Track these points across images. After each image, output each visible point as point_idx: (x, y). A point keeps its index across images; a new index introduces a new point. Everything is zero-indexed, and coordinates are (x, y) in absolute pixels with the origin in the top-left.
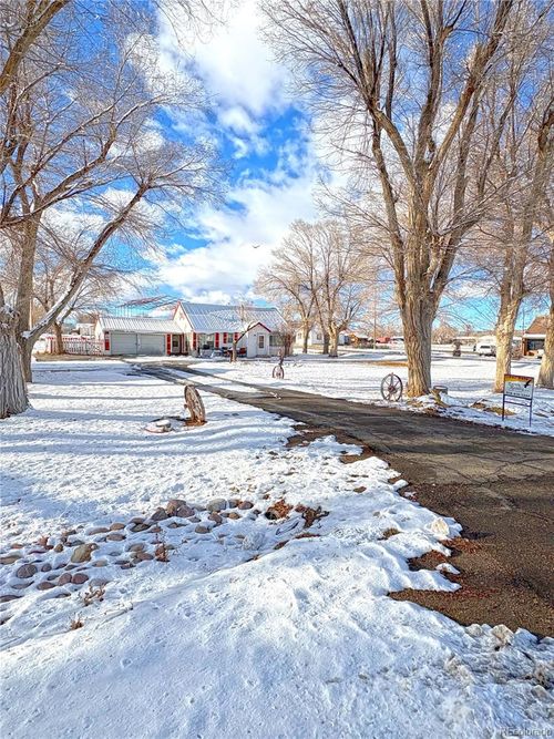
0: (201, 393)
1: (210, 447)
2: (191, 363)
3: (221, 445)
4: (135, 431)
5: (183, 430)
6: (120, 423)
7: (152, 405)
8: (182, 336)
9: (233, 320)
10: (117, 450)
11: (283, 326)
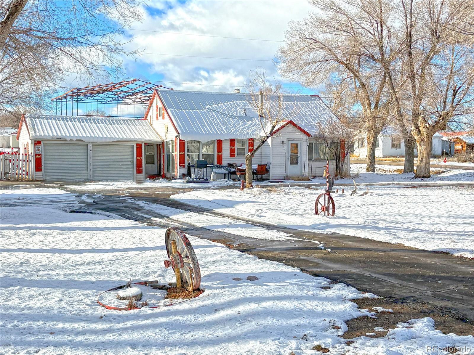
0: (194, 241)
1: (209, 334)
2: (177, 191)
3: (229, 331)
4: (83, 307)
5: (163, 306)
6: (58, 294)
7: (111, 263)
8: (160, 146)
9: (246, 117)
10: (51, 338)
11: (332, 125)
